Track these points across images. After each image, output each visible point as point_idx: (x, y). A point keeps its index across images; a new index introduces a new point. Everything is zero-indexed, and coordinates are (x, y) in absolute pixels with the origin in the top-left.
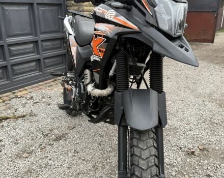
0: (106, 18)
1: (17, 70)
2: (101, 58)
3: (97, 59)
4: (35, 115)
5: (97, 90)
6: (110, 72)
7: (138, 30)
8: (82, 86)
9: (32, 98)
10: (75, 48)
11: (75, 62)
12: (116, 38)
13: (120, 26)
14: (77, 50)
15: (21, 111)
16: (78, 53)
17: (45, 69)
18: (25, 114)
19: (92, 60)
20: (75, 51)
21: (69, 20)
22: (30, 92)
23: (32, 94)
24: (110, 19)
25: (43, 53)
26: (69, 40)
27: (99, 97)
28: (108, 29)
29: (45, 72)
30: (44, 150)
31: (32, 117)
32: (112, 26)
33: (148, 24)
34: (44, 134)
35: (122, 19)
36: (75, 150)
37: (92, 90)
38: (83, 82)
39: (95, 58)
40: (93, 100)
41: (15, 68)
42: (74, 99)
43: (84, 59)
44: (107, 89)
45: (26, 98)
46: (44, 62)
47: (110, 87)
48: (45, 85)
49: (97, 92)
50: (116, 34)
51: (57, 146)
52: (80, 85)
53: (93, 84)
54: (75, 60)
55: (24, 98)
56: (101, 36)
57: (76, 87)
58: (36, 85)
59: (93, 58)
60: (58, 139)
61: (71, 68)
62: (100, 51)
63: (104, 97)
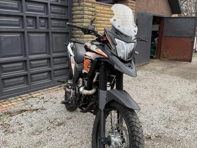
0: (91, 49)
1: (35, 78)
2: (88, 71)
3: (86, 72)
4: (45, 109)
5: (85, 90)
6: (93, 80)
7: (107, 57)
8: (77, 89)
9: (43, 98)
10: (74, 65)
11: (74, 73)
12: (96, 60)
13: (99, 54)
14: (75, 66)
15: (35, 106)
16: (76, 68)
17: (54, 78)
18: (38, 108)
19: (83, 72)
20: (74, 66)
21: (71, 46)
22: (42, 94)
23: (43, 96)
24: (93, 50)
25: (53, 66)
26: (70, 59)
27: (87, 95)
28: (92, 55)
29: (54, 80)
30: (50, 131)
31: (42, 111)
32: (94, 54)
33: (113, 54)
34: (50, 121)
35: (100, 51)
36: (70, 132)
37: (83, 91)
38: (78, 86)
39: (85, 71)
40: (83, 97)
41: (33, 76)
42: (72, 98)
43: (79, 71)
44: (92, 90)
45: (39, 98)
46: (54, 73)
47: (94, 89)
48: (53, 90)
49: (86, 92)
50: (96, 59)
51: (58, 129)
52: (76, 88)
53: (83, 87)
54: (74, 72)
55: (37, 98)
56: (88, 59)
57: (73, 90)
58: (46, 89)
59: (84, 71)
60: (59, 125)
61: (71, 77)
62: (88, 67)
63: (90, 95)
